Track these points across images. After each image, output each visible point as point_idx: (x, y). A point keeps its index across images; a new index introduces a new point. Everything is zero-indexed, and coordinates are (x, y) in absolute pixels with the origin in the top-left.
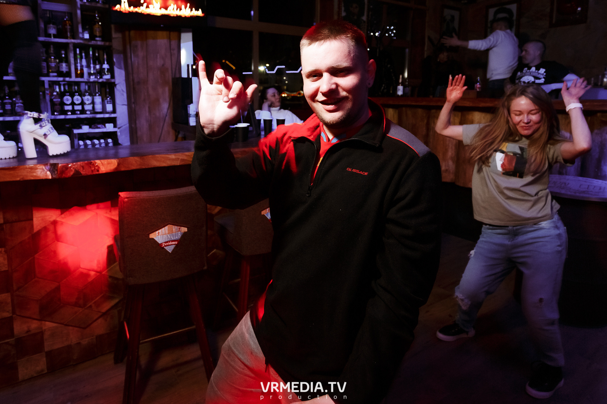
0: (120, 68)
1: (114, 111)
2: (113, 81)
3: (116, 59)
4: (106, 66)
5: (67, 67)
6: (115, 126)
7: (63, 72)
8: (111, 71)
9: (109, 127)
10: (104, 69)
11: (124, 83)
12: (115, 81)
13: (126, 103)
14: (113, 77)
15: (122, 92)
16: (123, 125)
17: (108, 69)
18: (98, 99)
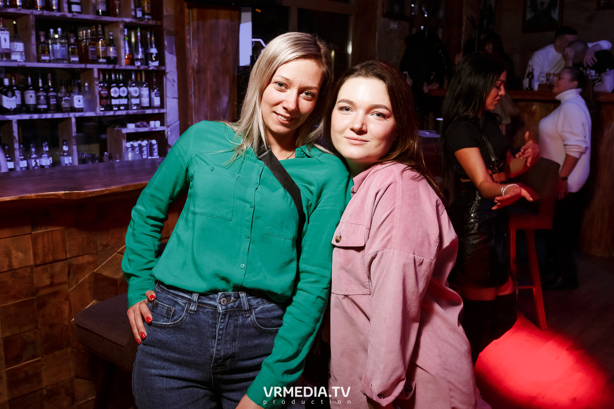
0: (171, 53)
1: (162, 105)
2: (163, 68)
3: (167, 43)
4: (154, 51)
5: (115, 52)
6: (162, 124)
7: (110, 57)
8: (161, 57)
9: (155, 125)
10: (152, 54)
11: (175, 70)
12: (165, 68)
13: (177, 96)
14: (162, 63)
15: (172, 82)
16: (172, 122)
17: (156, 54)
18: (145, 91)
